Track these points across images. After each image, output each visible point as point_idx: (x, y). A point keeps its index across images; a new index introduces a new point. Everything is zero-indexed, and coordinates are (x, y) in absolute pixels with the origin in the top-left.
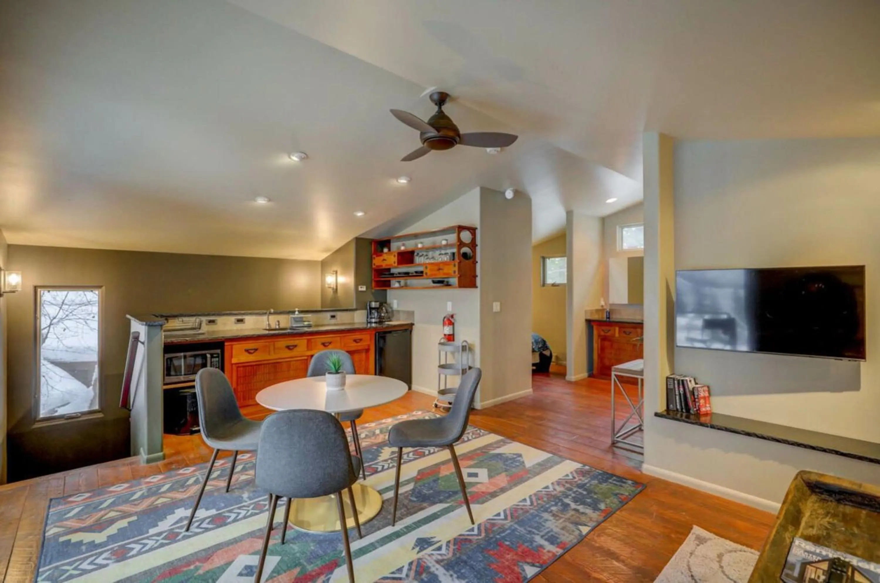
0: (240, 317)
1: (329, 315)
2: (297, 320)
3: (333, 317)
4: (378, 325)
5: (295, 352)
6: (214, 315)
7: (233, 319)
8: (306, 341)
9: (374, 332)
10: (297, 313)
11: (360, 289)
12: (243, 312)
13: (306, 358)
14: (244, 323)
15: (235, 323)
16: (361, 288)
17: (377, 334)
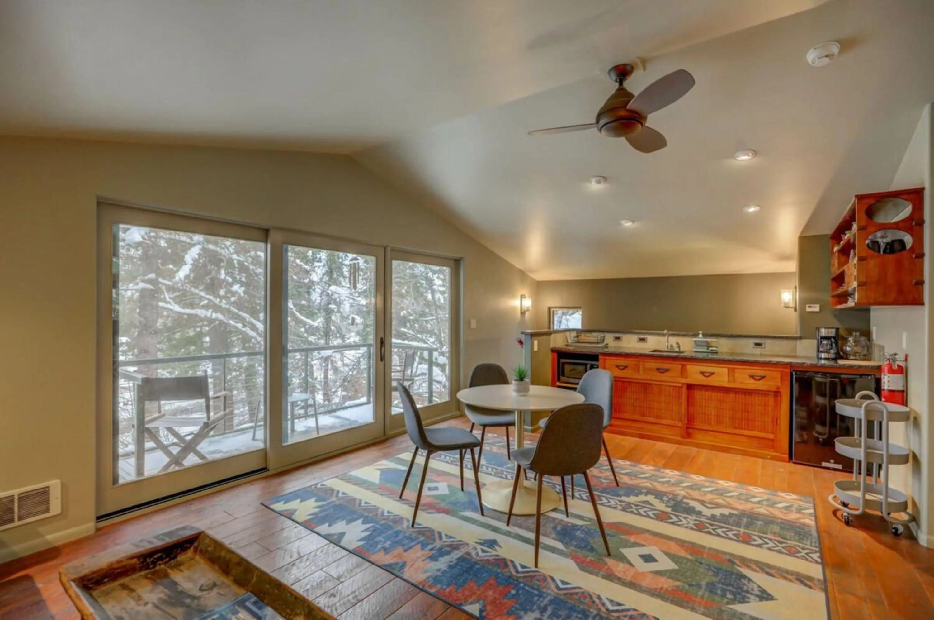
0: (642, 336)
1: (753, 341)
2: (698, 343)
3: (758, 345)
4: (832, 363)
5: (665, 377)
6: (618, 332)
7: (635, 337)
8: (680, 366)
9: (788, 370)
10: (701, 336)
11: (808, 309)
12: (644, 331)
13: (680, 385)
14: (646, 342)
15: (638, 342)
16: (809, 307)
17: (794, 373)
